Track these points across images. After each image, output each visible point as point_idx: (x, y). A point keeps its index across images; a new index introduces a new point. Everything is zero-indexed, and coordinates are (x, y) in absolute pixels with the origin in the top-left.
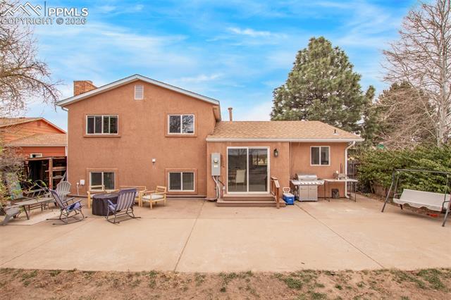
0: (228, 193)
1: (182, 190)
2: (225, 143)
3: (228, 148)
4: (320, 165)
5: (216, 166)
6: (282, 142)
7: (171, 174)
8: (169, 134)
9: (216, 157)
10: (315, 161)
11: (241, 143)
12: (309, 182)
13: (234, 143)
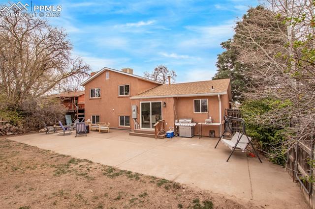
0: (141, 128)
1: (125, 126)
2: (139, 99)
3: (141, 102)
4: (201, 112)
5: (134, 113)
6: (169, 98)
7: (121, 117)
8: (119, 96)
9: (134, 108)
10: (197, 110)
11: (147, 99)
12: (185, 124)
13: (143, 99)
